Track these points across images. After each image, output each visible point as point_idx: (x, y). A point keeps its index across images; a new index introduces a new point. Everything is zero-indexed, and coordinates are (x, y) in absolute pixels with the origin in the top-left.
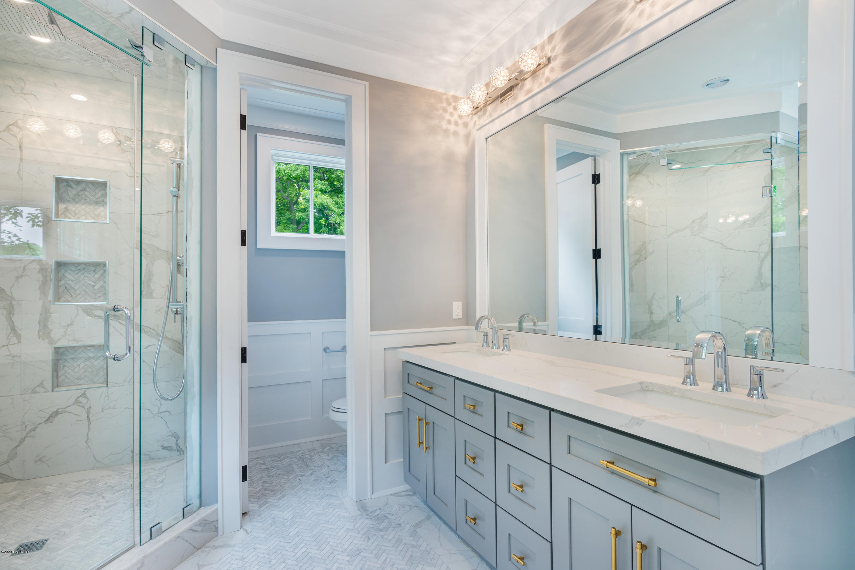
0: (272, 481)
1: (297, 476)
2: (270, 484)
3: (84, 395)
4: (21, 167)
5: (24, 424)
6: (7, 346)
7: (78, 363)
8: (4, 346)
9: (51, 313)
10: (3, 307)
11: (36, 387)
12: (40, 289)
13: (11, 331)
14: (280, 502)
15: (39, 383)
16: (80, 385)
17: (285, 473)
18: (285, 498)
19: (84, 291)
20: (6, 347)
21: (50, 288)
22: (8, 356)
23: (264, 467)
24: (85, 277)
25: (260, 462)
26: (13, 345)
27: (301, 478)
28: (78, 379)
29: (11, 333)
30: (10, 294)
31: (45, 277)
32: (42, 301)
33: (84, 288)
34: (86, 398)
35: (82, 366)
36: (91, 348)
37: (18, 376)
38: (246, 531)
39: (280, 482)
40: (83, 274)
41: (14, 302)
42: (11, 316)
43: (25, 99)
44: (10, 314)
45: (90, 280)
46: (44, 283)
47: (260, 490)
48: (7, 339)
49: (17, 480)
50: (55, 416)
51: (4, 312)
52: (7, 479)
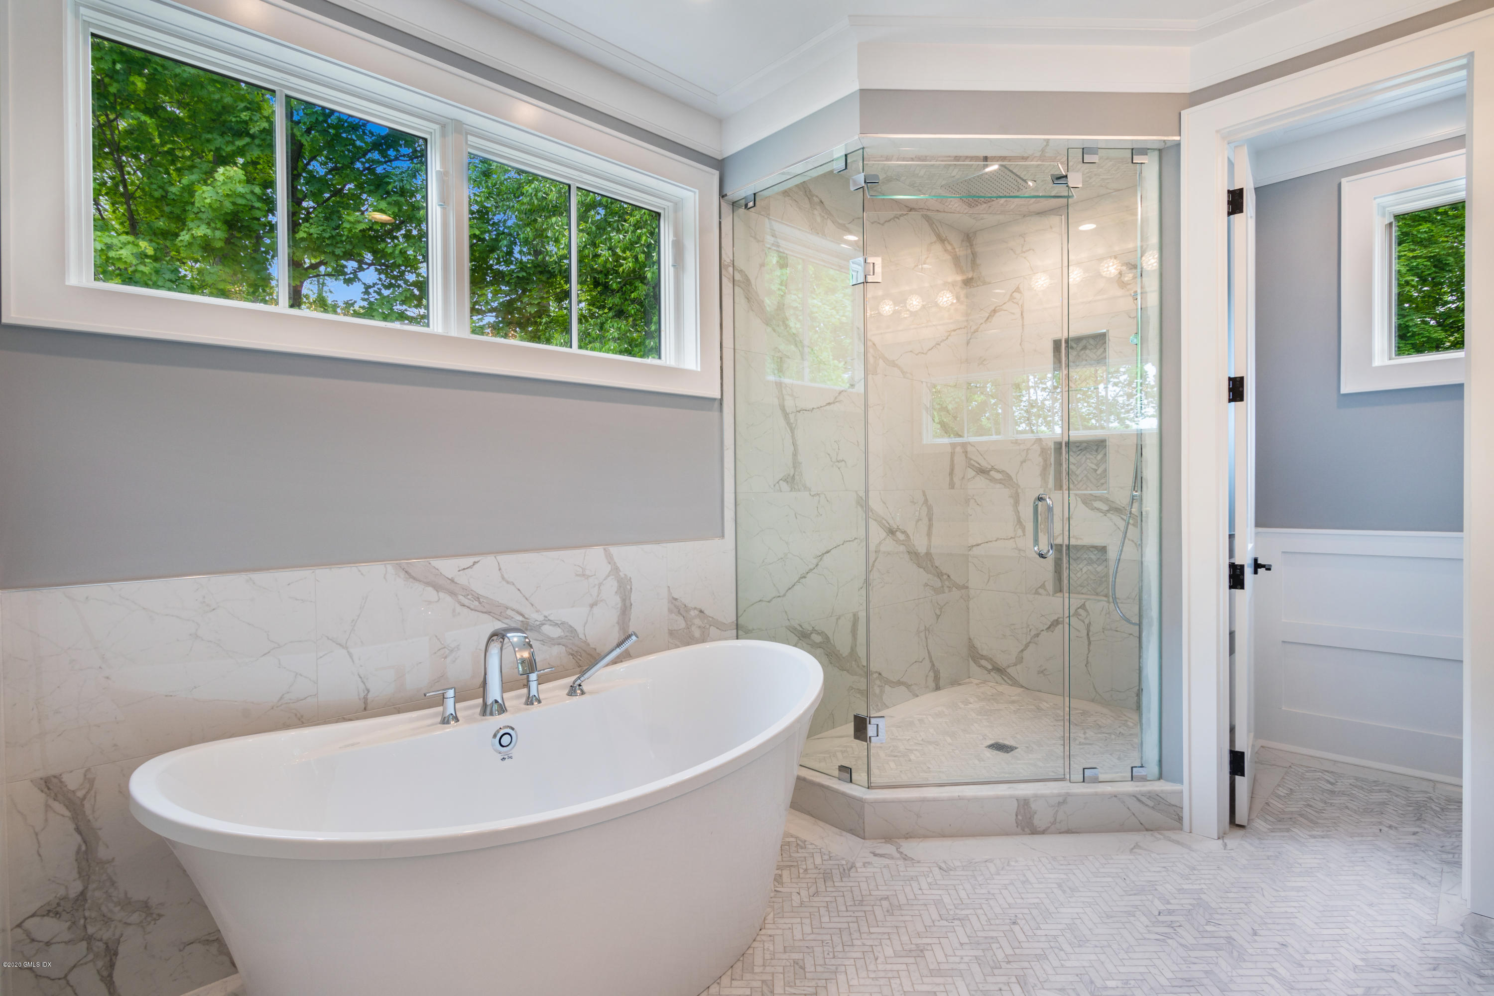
0: (1324, 810)
1: (1381, 823)
2: (1316, 812)
3: (1083, 607)
4: (1023, 337)
5: (1029, 627)
6: (1014, 538)
7: (1081, 566)
8: (1012, 538)
10: (1011, 495)
11: (1039, 588)
12: (1041, 475)
13: (1017, 522)
14: (1313, 840)
15: (1042, 584)
16: (1082, 594)
17: (1361, 810)
18: (1326, 840)
19: (1086, 476)
20: (1014, 540)
21: (1050, 474)
22: (1015, 549)
23: (1329, 787)
24: (1087, 459)
25: (1329, 778)
26: (1018, 537)
27: (1385, 829)
28: (1080, 586)
29: (1017, 525)
30: (1015, 481)
31: (1045, 461)
32: (1043, 489)
33: (1085, 472)
34: (1086, 610)
35: (1084, 570)
36: (1093, 549)
37: (1024, 573)
38: (1225, 845)
39: (1339, 817)
40: (1084, 455)
41: (1019, 491)
42: (1017, 505)
43: (1025, 258)
45: (1092, 463)
46: (1045, 469)
47: (1292, 813)
48: (1015, 531)
49: (1022, 687)
50: (1056, 626)
51: (1012, 501)
52: (1015, 683)
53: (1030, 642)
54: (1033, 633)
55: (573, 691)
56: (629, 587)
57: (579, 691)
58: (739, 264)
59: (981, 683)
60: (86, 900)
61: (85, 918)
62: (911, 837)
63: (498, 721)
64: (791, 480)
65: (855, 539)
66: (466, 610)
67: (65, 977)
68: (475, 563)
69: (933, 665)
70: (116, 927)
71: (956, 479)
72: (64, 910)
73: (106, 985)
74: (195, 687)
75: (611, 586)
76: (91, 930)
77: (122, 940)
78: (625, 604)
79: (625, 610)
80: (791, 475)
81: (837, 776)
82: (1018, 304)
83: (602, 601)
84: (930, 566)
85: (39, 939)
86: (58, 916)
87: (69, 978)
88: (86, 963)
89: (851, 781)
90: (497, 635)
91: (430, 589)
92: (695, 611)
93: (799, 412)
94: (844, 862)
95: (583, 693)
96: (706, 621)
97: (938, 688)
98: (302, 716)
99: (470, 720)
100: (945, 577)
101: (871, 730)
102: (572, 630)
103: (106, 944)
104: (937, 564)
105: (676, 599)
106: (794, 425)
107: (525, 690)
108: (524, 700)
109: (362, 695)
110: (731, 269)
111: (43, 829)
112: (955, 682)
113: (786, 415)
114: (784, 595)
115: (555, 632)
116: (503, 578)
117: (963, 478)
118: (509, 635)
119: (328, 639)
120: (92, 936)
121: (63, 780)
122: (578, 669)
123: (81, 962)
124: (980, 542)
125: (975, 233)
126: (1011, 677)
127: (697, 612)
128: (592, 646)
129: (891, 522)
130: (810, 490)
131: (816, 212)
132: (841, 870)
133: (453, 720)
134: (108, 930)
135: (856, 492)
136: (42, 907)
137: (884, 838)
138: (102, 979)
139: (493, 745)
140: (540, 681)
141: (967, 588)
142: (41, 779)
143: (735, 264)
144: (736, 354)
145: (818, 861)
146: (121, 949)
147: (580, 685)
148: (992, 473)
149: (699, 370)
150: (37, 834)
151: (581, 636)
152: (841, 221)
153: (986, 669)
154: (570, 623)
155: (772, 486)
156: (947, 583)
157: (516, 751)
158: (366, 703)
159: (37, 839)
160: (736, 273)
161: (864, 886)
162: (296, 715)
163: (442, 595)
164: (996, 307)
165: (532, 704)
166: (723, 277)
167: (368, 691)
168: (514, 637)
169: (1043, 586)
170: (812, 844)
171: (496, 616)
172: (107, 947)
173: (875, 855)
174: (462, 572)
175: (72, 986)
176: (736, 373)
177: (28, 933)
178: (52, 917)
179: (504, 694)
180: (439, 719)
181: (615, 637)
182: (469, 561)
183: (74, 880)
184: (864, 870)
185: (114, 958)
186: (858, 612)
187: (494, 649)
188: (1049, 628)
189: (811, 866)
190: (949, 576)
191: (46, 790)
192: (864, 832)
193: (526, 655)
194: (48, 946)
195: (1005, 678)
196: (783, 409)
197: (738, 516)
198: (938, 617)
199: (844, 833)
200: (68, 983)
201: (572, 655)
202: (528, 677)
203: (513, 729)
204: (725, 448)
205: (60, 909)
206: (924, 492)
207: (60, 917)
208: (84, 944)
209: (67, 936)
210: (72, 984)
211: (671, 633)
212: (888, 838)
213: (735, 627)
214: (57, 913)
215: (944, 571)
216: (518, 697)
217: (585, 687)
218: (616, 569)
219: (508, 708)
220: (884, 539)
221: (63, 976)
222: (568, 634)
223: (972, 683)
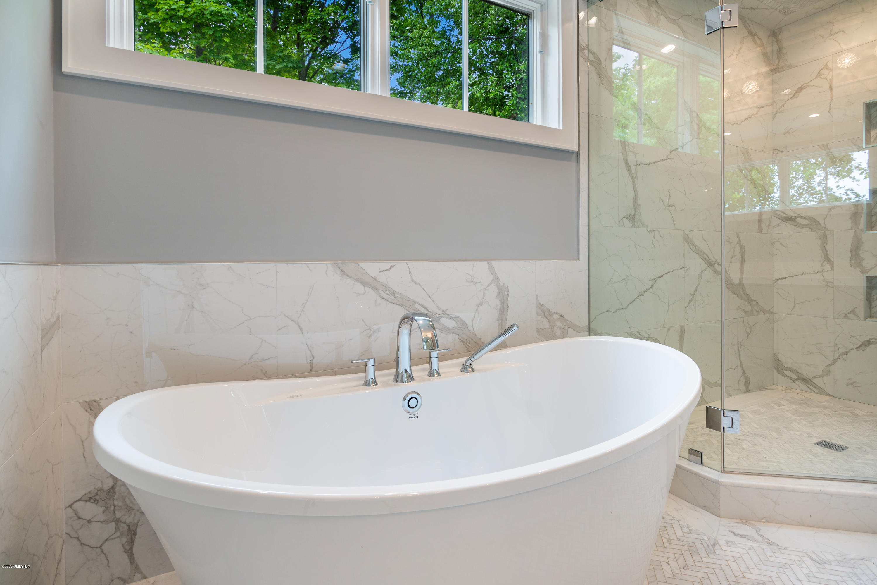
4: (832, 105)
5: (837, 346)
8: (819, 272)
9: (862, 242)
10: (818, 237)
11: (848, 313)
12: (851, 219)
13: (825, 259)
15: (851, 310)
20: (821, 273)
21: (861, 217)
22: (823, 281)
26: (826, 271)
29: (824, 261)
30: (823, 225)
31: (856, 206)
32: (854, 230)
37: (831, 300)
41: (827, 233)
42: (825, 245)
43: (834, 39)
44: (824, 243)
46: (856, 213)
48: (822, 266)
49: (829, 395)
50: (867, 346)
51: (819, 242)
52: (821, 392)
53: (838, 359)
54: (841, 351)
55: (465, 368)
56: (506, 293)
57: (470, 369)
58: (593, 47)
59: (787, 390)
60: (115, 493)
61: (115, 506)
62: (768, 522)
63: (407, 387)
64: (632, 218)
65: (683, 267)
66: (385, 302)
67: (101, 547)
68: (392, 267)
69: (744, 372)
70: (135, 514)
71: (763, 226)
72: (101, 499)
73: (128, 556)
74: (191, 345)
75: (493, 291)
76: (118, 515)
77: (139, 524)
78: (503, 306)
79: (504, 309)
80: (632, 214)
81: (688, 458)
82: (826, 79)
83: (486, 302)
84: (742, 293)
85: (83, 517)
86: (96, 502)
87: (103, 547)
88: (115, 539)
89: (702, 464)
90: (407, 318)
91: (359, 284)
92: (557, 315)
93: (639, 165)
94: (705, 538)
95: (473, 371)
96: (565, 324)
97: (748, 391)
98: (266, 372)
99: (386, 384)
100: (754, 303)
101: (725, 422)
102: (464, 323)
103: (129, 526)
104: (748, 292)
105: (542, 305)
106: (635, 175)
107: (428, 365)
108: (427, 372)
109: (309, 361)
110: (586, 52)
111: (86, 439)
112: (761, 388)
113: (628, 168)
114: (626, 308)
115: (451, 324)
116: (412, 280)
117: (769, 225)
118: (416, 318)
119: (285, 315)
120: (119, 519)
121: (100, 404)
122: (468, 353)
123: (111, 537)
124: (785, 276)
125: (781, 29)
126: (816, 386)
127: (558, 316)
128: (478, 336)
129: (711, 258)
130: (647, 227)
131: (652, 9)
132: (705, 545)
133: (373, 383)
134: (130, 516)
135: (684, 231)
136: (85, 494)
137: (740, 519)
138: (126, 551)
139: (403, 406)
140: (441, 358)
141: (772, 312)
142: (86, 402)
143: (589, 48)
144: (590, 118)
145: (679, 533)
146: (138, 531)
147: (470, 364)
148: (799, 220)
149: (561, 128)
150: (83, 442)
151: (470, 328)
152: (672, 17)
153: (791, 379)
154: (462, 318)
155: (617, 222)
156: (755, 308)
157: (421, 411)
158: (311, 366)
159: (83, 445)
160: (590, 55)
161: (733, 565)
162: (262, 371)
163: (367, 289)
164: (802, 85)
165: (434, 376)
166: (580, 58)
167: (314, 358)
168: (421, 320)
169: (853, 312)
170: (668, 515)
171: (406, 308)
172: (129, 528)
173: (736, 535)
174: (382, 273)
175: (105, 554)
176: (590, 132)
177: (76, 512)
178: (92, 502)
179: (412, 367)
180: (363, 382)
181: (496, 330)
182: (387, 265)
183: (107, 478)
184: (728, 548)
185: (133, 536)
186: (684, 325)
187: (405, 330)
188: (860, 347)
189: (673, 537)
190: (757, 302)
191: (89, 410)
192: (720, 511)
193: (429, 335)
194: (89, 523)
195: (811, 387)
196: (626, 163)
197: (591, 243)
198: (748, 334)
199: (698, 509)
200: (102, 551)
201: (463, 342)
202: (431, 353)
203: (419, 394)
204: (581, 190)
205: (97, 497)
206: (737, 234)
207: (97, 503)
208: (113, 524)
209: (102, 518)
210: (105, 552)
211: (538, 331)
212: (745, 520)
213: (588, 330)
214: (95, 500)
215: (754, 299)
216: (423, 370)
217: (474, 366)
218: (496, 279)
219: (415, 378)
220: (705, 269)
221: (99, 546)
222: (460, 326)
223: (777, 389)
